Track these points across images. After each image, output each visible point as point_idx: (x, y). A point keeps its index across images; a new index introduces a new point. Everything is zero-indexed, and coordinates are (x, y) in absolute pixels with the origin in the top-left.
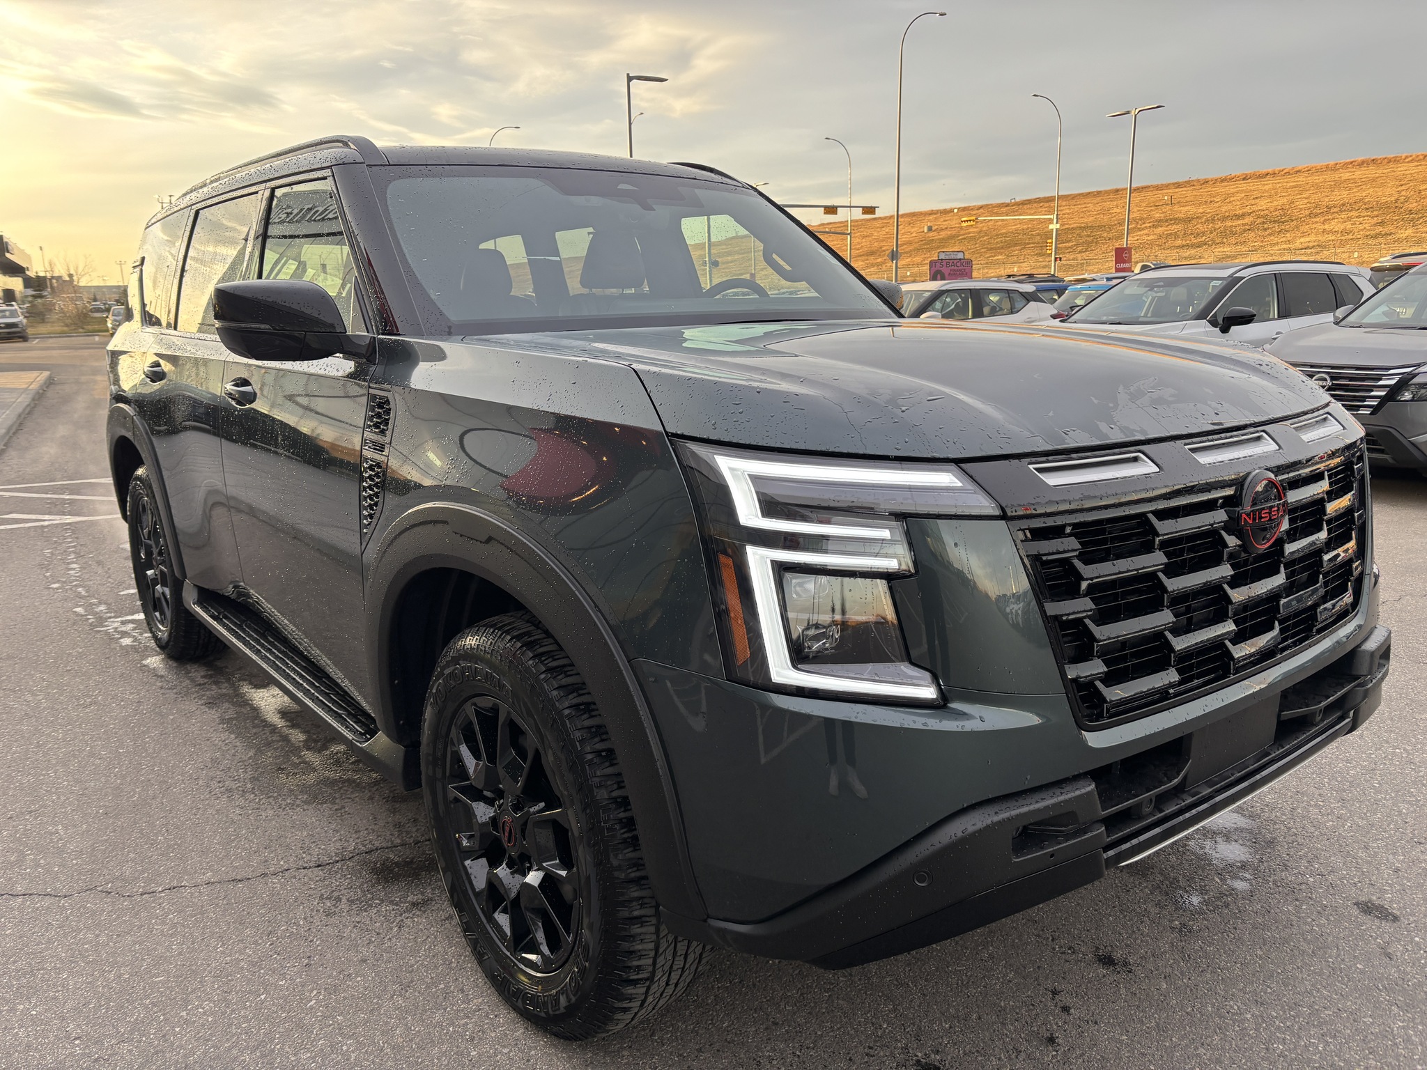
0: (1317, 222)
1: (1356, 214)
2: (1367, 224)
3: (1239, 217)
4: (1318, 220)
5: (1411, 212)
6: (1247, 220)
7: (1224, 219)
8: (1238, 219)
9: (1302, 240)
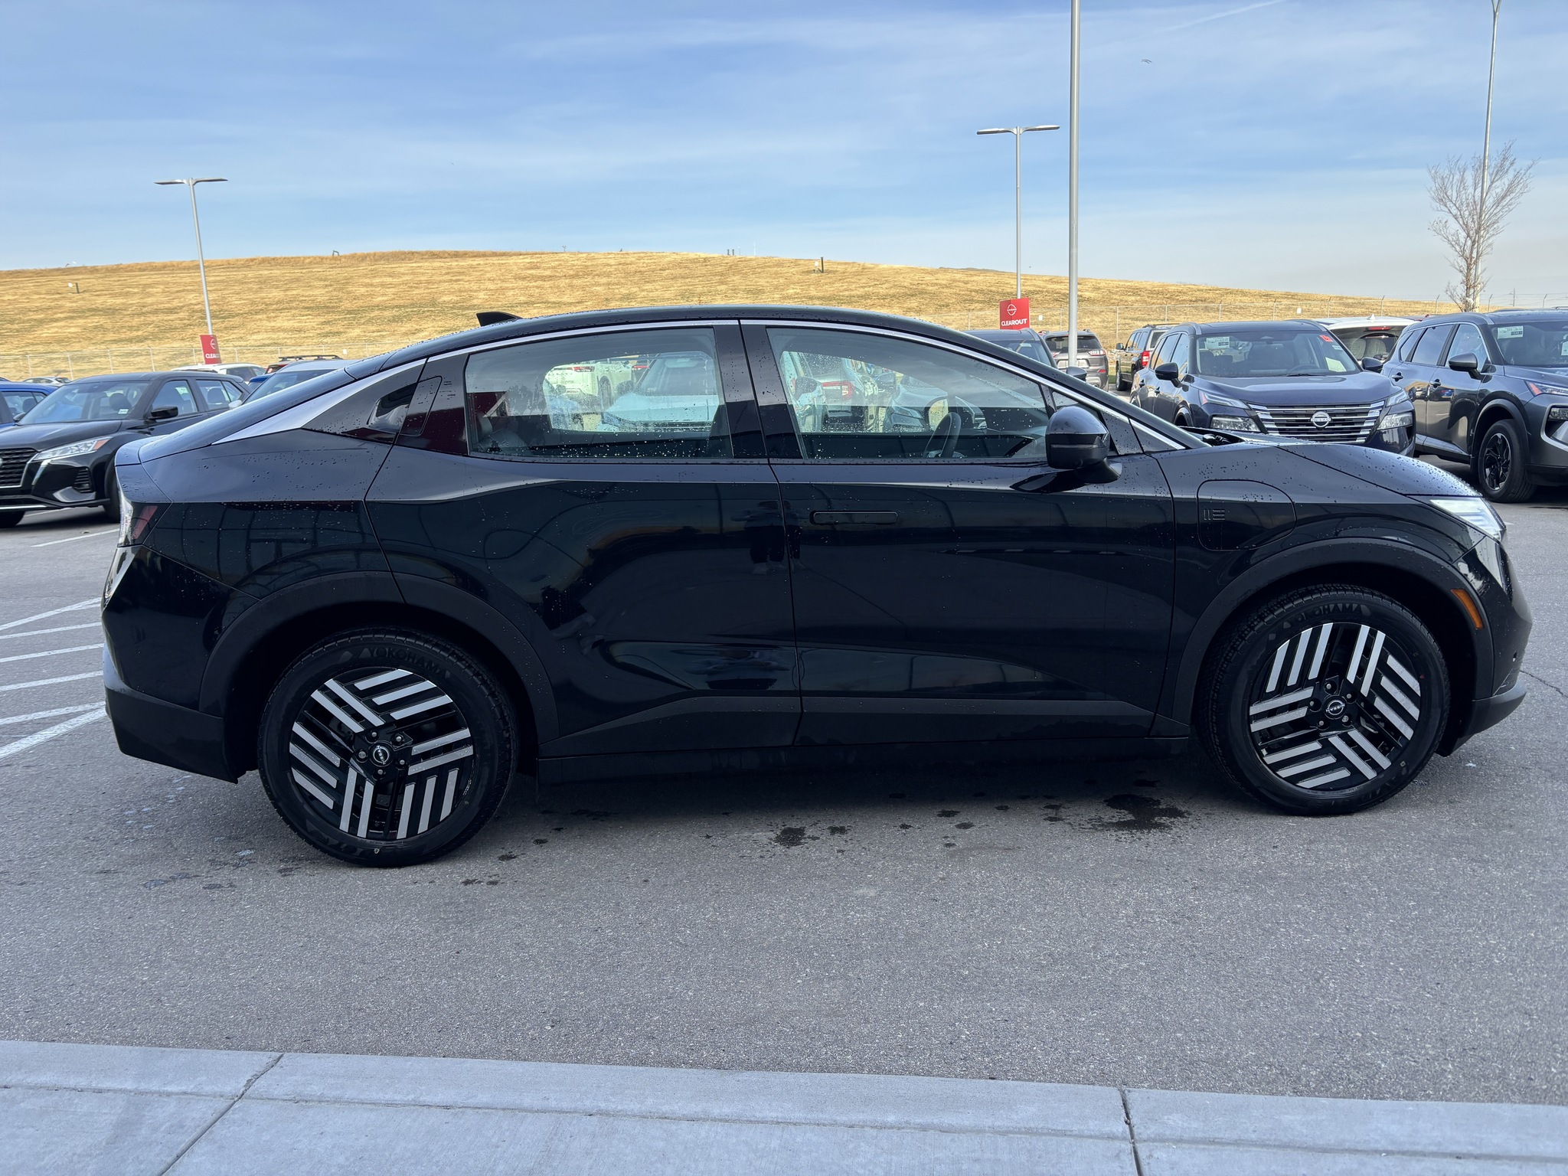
0: (261, 320)
1: (296, 311)
2: (311, 322)
3: (171, 311)
4: (260, 317)
5: (349, 312)
6: (181, 315)
7: (156, 312)
8: (171, 313)
9: (255, 337)
